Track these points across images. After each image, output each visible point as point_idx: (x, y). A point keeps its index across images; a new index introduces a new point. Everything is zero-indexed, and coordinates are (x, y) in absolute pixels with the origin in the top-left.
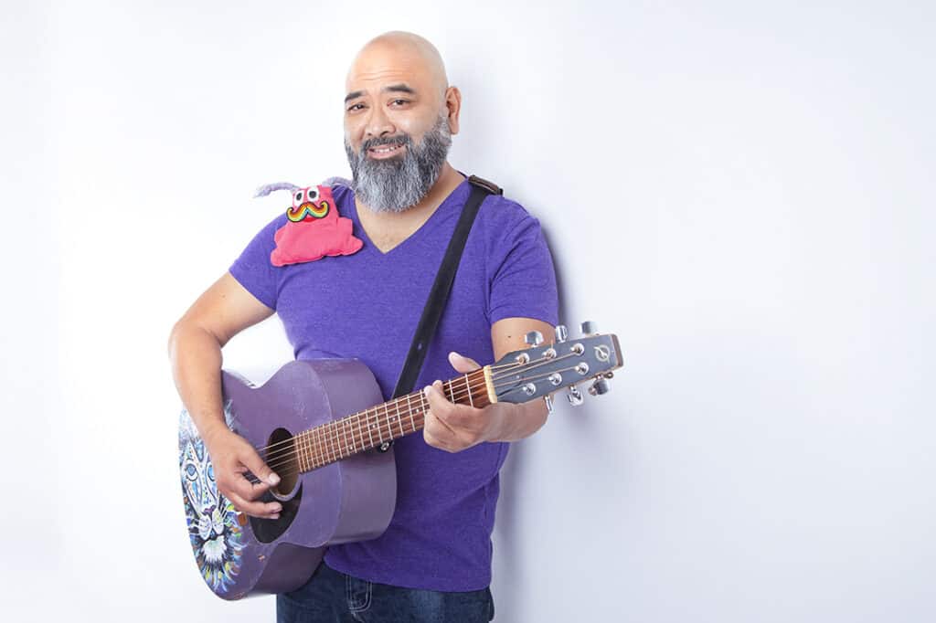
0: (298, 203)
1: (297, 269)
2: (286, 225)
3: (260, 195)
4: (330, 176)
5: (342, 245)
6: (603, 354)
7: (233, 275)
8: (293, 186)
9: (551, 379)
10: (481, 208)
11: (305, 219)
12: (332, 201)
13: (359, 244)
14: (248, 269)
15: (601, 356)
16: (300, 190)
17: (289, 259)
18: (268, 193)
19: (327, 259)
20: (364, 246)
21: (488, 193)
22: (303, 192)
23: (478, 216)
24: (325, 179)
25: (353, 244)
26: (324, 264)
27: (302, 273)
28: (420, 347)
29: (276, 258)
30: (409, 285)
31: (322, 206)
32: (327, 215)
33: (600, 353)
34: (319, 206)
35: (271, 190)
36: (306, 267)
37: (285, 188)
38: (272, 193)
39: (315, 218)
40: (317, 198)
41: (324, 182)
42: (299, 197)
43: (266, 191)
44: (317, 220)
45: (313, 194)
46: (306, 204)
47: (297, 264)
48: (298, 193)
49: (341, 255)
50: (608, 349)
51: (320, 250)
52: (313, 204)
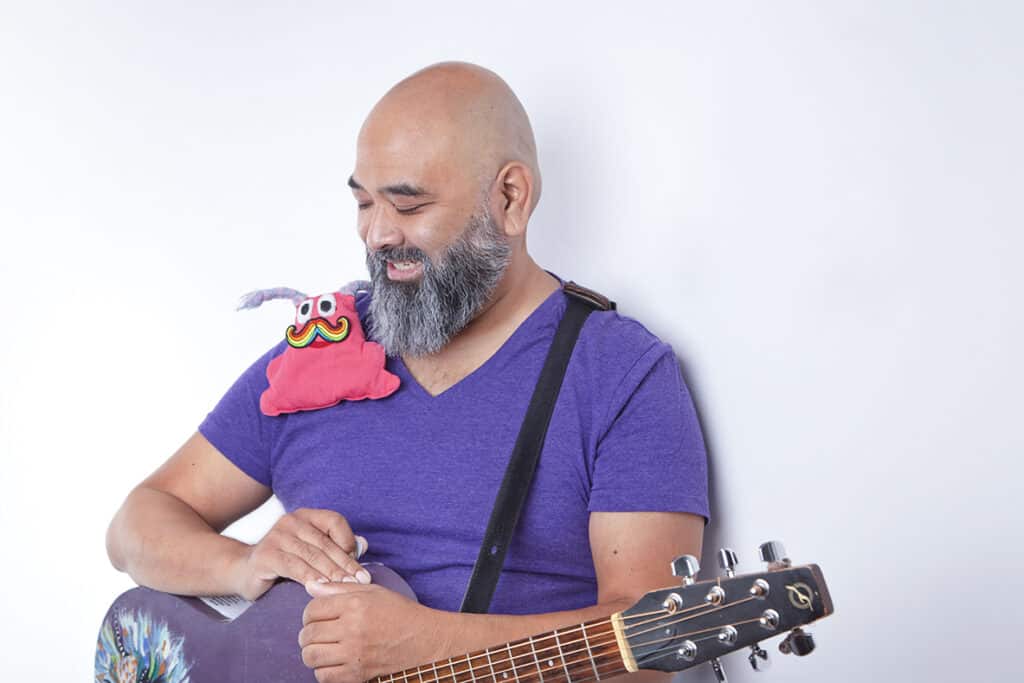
0: (303, 319)
1: (301, 421)
2: (285, 353)
3: (246, 306)
4: (353, 279)
5: (368, 385)
6: (802, 597)
7: (205, 436)
8: (297, 293)
9: (722, 636)
10: (583, 329)
11: (312, 344)
12: (354, 316)
13: (394, 382)
14: (227, 425)
15: (797, 599)
16: (308, 299)
17: (288, 405)
18: (259, 304)
19: (348, 404)
20: (402, 386)
21: (593, 307)
22: (310, 303)
23: (578, 341)
24: (344, 283)
25: (386, 383)
26: (340, 412)
27: (309, 429)
28: (494, 552)
29: (268, 404)
30: (469, 445)
31: (341, 324)
32: (347, 335)
33: (795, 595)
34: (334, 324)
35: (262, 300)
36: (315, 418)
37: (283, 296)
38: (265, 303)
39: (330, 342)
40: (332, 312)
41: (344, 288)
42: (305, 310)
43: (256, 301)
44: (333, 345)
45: (326, 306)
46: (316, 320)
47: (300, 412)
48: (302, 304)
49: (367, 399)
50: (808, 589)
51: (337, 391)
52: (325, 321)
